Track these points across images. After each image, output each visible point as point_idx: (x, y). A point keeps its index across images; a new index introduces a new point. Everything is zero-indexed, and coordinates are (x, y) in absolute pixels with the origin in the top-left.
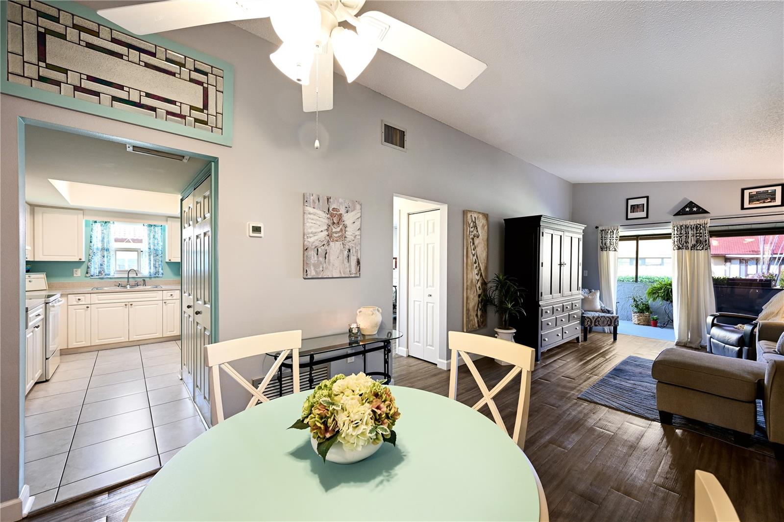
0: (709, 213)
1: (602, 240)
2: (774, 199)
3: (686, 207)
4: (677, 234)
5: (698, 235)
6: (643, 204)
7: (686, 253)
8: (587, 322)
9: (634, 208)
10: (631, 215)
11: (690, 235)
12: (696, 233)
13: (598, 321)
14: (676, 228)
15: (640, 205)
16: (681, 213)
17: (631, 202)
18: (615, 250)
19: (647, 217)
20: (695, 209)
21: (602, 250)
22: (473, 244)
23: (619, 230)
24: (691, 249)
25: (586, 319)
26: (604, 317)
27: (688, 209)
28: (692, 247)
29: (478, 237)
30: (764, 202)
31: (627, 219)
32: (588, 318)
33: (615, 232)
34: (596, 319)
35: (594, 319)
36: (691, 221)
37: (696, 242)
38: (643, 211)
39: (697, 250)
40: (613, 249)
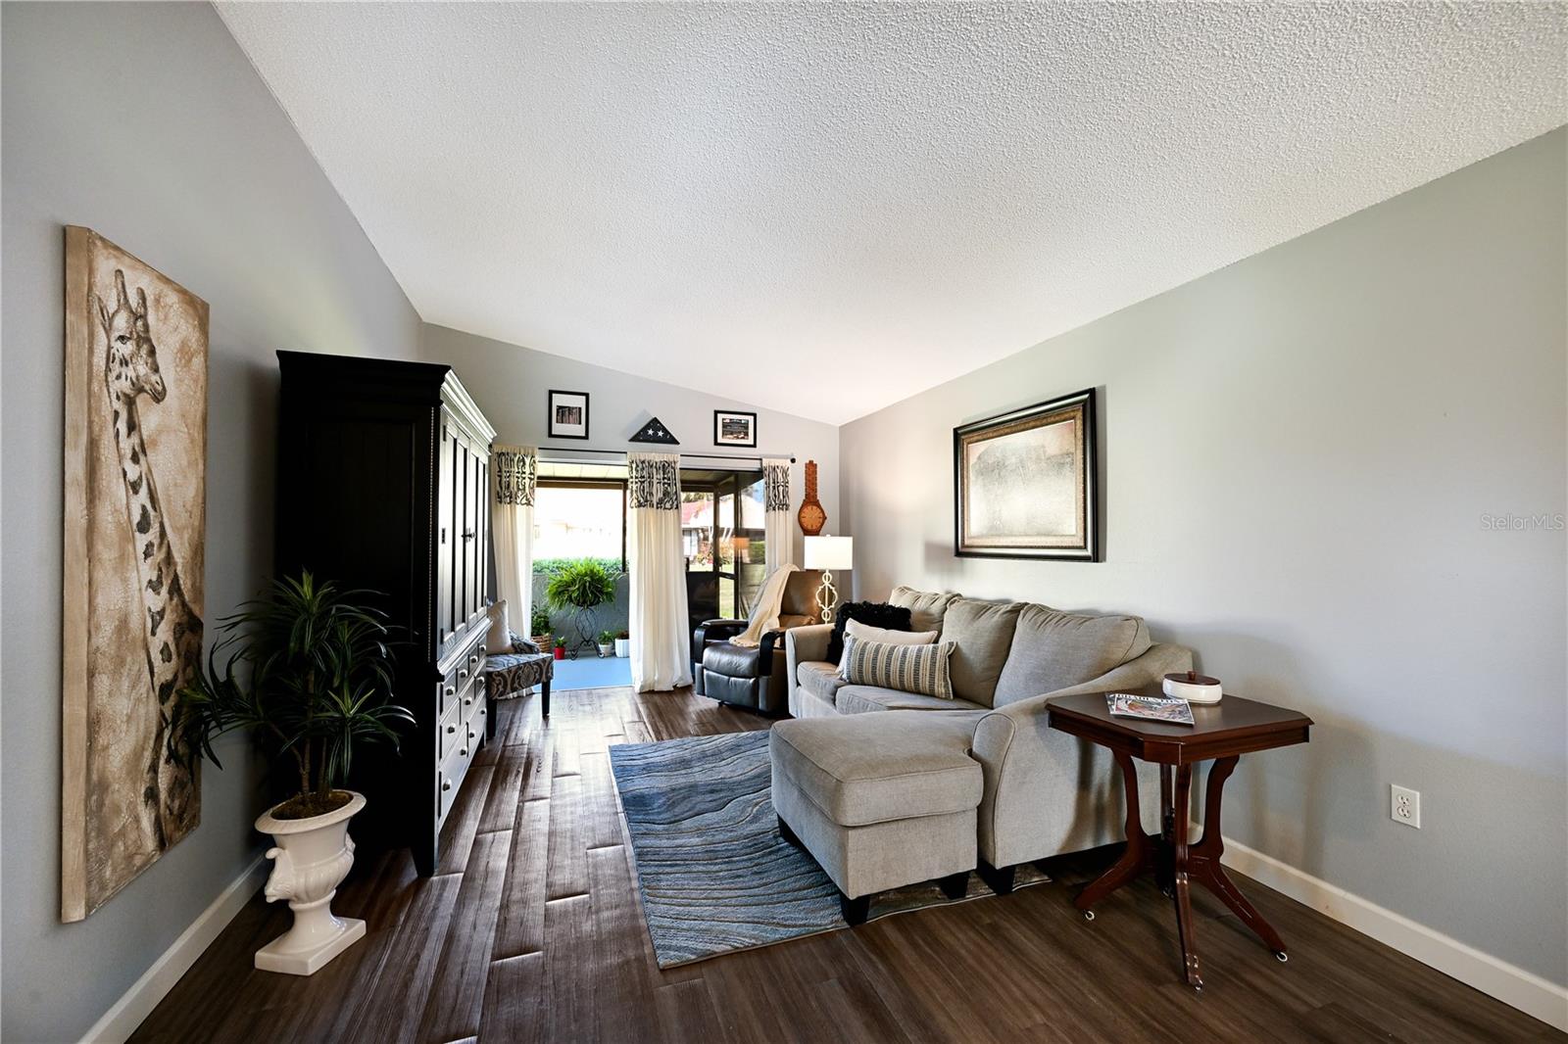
0: (678, 443)
1: (500, 476)
2: (746, 434)
3: (648, 427)
4: (636, 478)
5: (666, 481)
6: (580, 408)
7: (651, 512)
8: (498, 685)
9: (564, 413)
10: (558, 428)
11: (655, 481)
12: (664, 478)
13: (519, 678)
14: (634, 466)
15: (573, 408)
16: (640, 437)
17: (559, 400)
18: (529, 504)
19: (586, 437)
20: (660, 434)
21: (501, 502)
22: (132, 427)
23: (537, 459)
24: (657, 508)
25: (494, 680)
26: (529, 663)
27: (651, 432)
28: (657, 504)
29: (158, 396)
30: (738, 438)
31: (551, 435)
32: (500, 674)
33: (527, 461)
34: (516, 672)
35: (512, 675)
36: (656, 453)
37: (664, 495)
38: (580, 423)
39: (665, 508)
40: (524, 501)
